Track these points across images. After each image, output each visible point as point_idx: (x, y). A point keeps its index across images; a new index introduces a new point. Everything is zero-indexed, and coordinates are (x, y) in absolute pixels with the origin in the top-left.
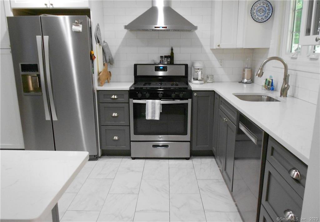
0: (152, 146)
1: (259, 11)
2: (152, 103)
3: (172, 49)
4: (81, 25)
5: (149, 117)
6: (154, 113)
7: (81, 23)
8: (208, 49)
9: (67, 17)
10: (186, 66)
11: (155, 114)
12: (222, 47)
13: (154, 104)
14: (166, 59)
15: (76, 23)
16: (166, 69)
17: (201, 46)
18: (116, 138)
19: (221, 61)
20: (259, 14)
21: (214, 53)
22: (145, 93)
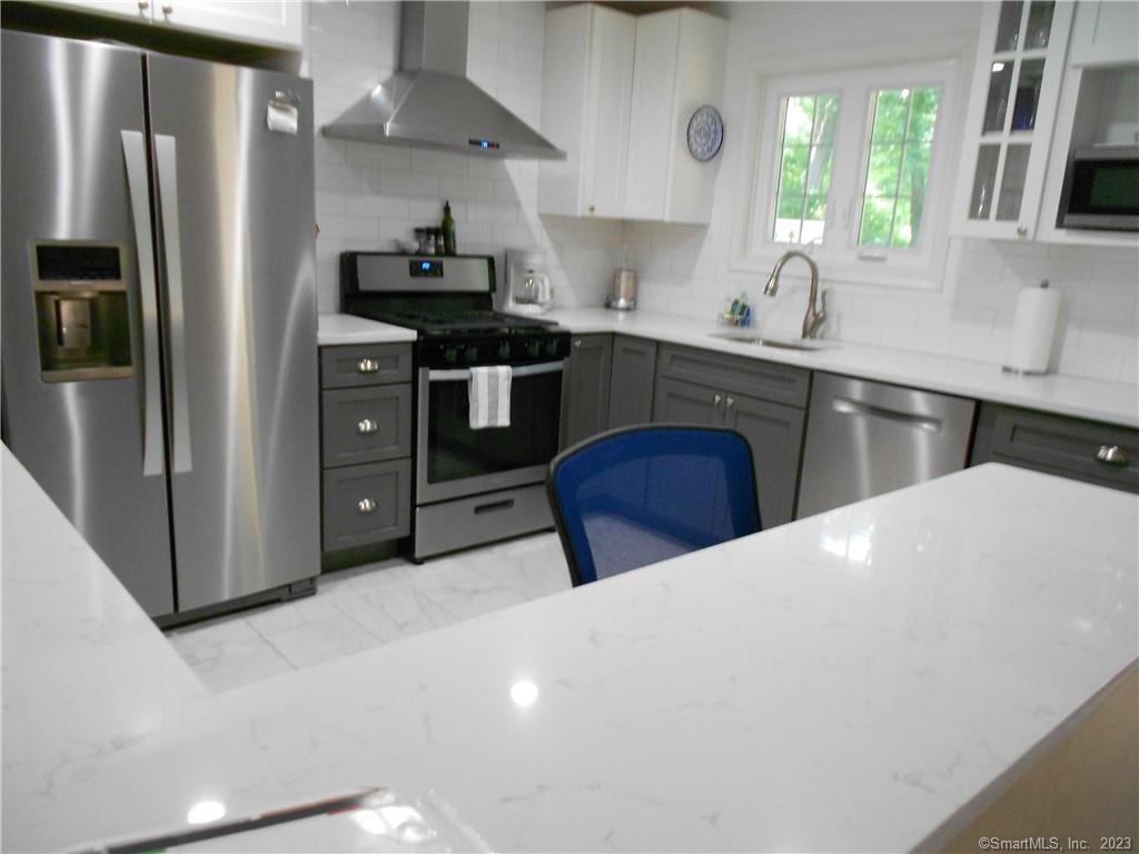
0: (473, 510)
1: (698, 132)
2: (490, 376)
3: (447, 210)
4: (295, 111)
5: (480, 419)
6: (494, 406)
7: (295, 103)
8: (531, 214)
9: (247, 75)
10: (491, 261)
11: (497, 408)
12: (598, 213)
13: (493, 378)
14: (433, 237)
15: (280, 100)
16: (439, 272)
17: (517, 205)
18: (365, 505)
19: (560, 248)
20: (698, 139)
21: (546, 226)
22: (463, 346)
